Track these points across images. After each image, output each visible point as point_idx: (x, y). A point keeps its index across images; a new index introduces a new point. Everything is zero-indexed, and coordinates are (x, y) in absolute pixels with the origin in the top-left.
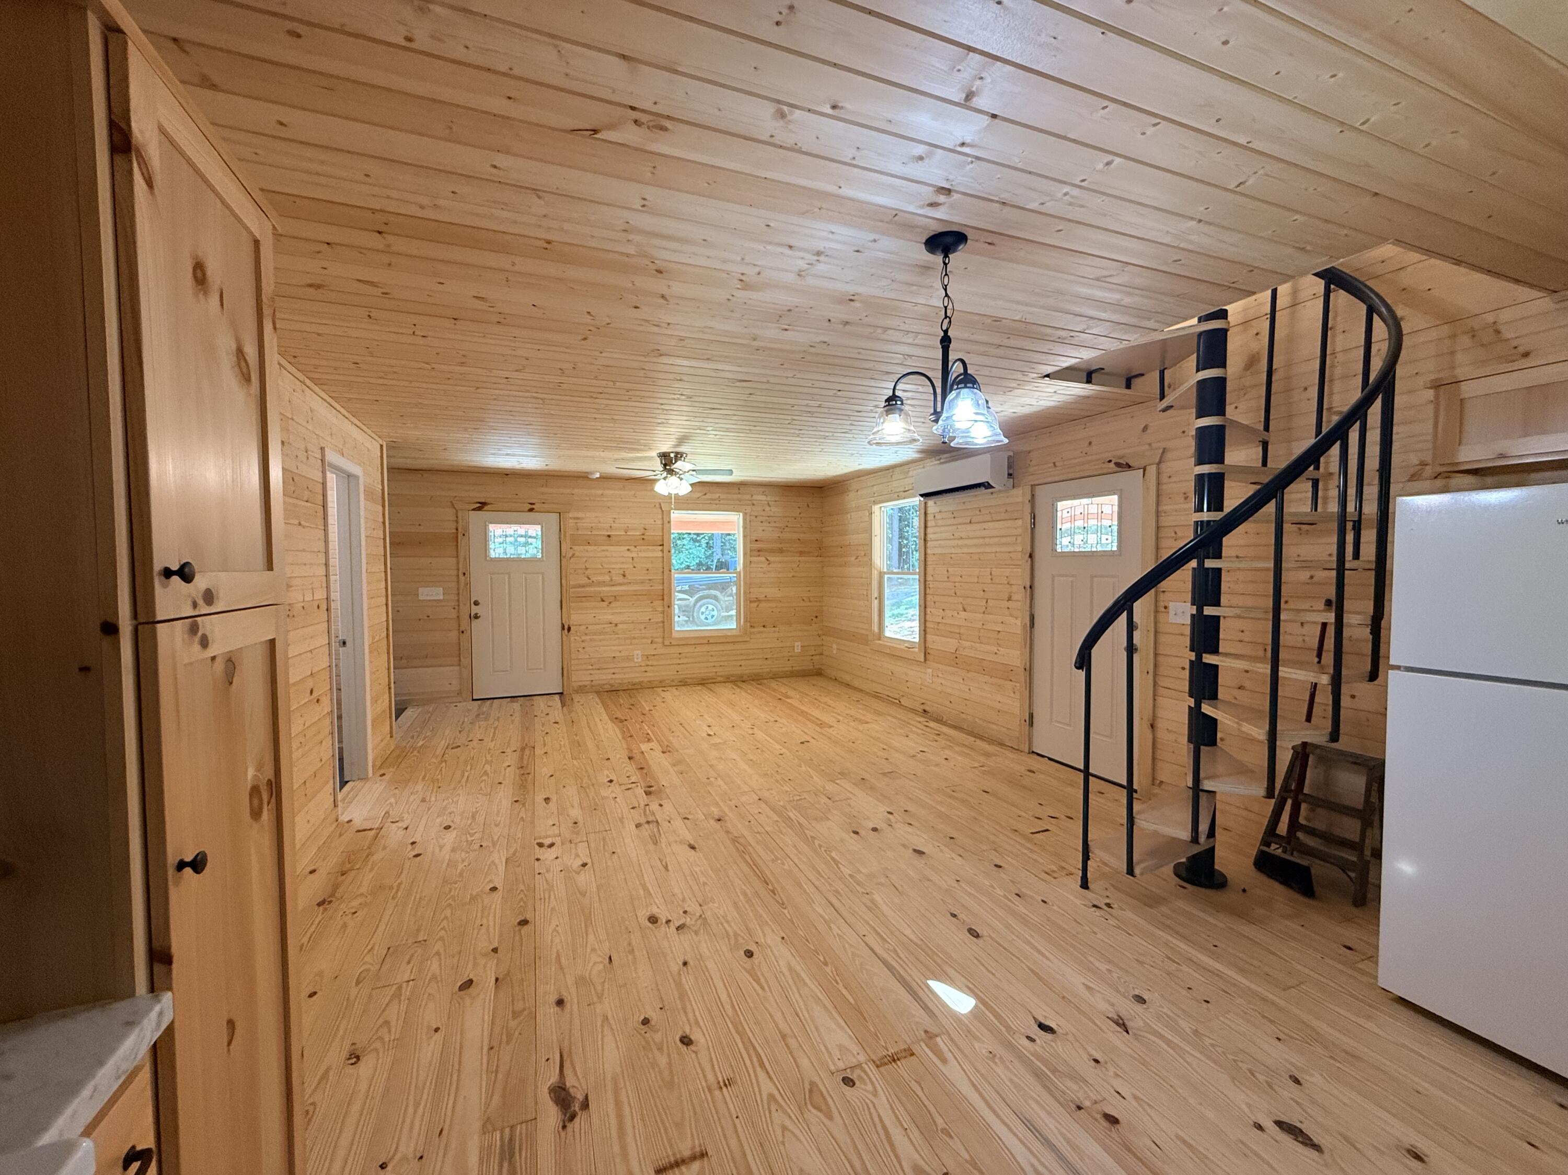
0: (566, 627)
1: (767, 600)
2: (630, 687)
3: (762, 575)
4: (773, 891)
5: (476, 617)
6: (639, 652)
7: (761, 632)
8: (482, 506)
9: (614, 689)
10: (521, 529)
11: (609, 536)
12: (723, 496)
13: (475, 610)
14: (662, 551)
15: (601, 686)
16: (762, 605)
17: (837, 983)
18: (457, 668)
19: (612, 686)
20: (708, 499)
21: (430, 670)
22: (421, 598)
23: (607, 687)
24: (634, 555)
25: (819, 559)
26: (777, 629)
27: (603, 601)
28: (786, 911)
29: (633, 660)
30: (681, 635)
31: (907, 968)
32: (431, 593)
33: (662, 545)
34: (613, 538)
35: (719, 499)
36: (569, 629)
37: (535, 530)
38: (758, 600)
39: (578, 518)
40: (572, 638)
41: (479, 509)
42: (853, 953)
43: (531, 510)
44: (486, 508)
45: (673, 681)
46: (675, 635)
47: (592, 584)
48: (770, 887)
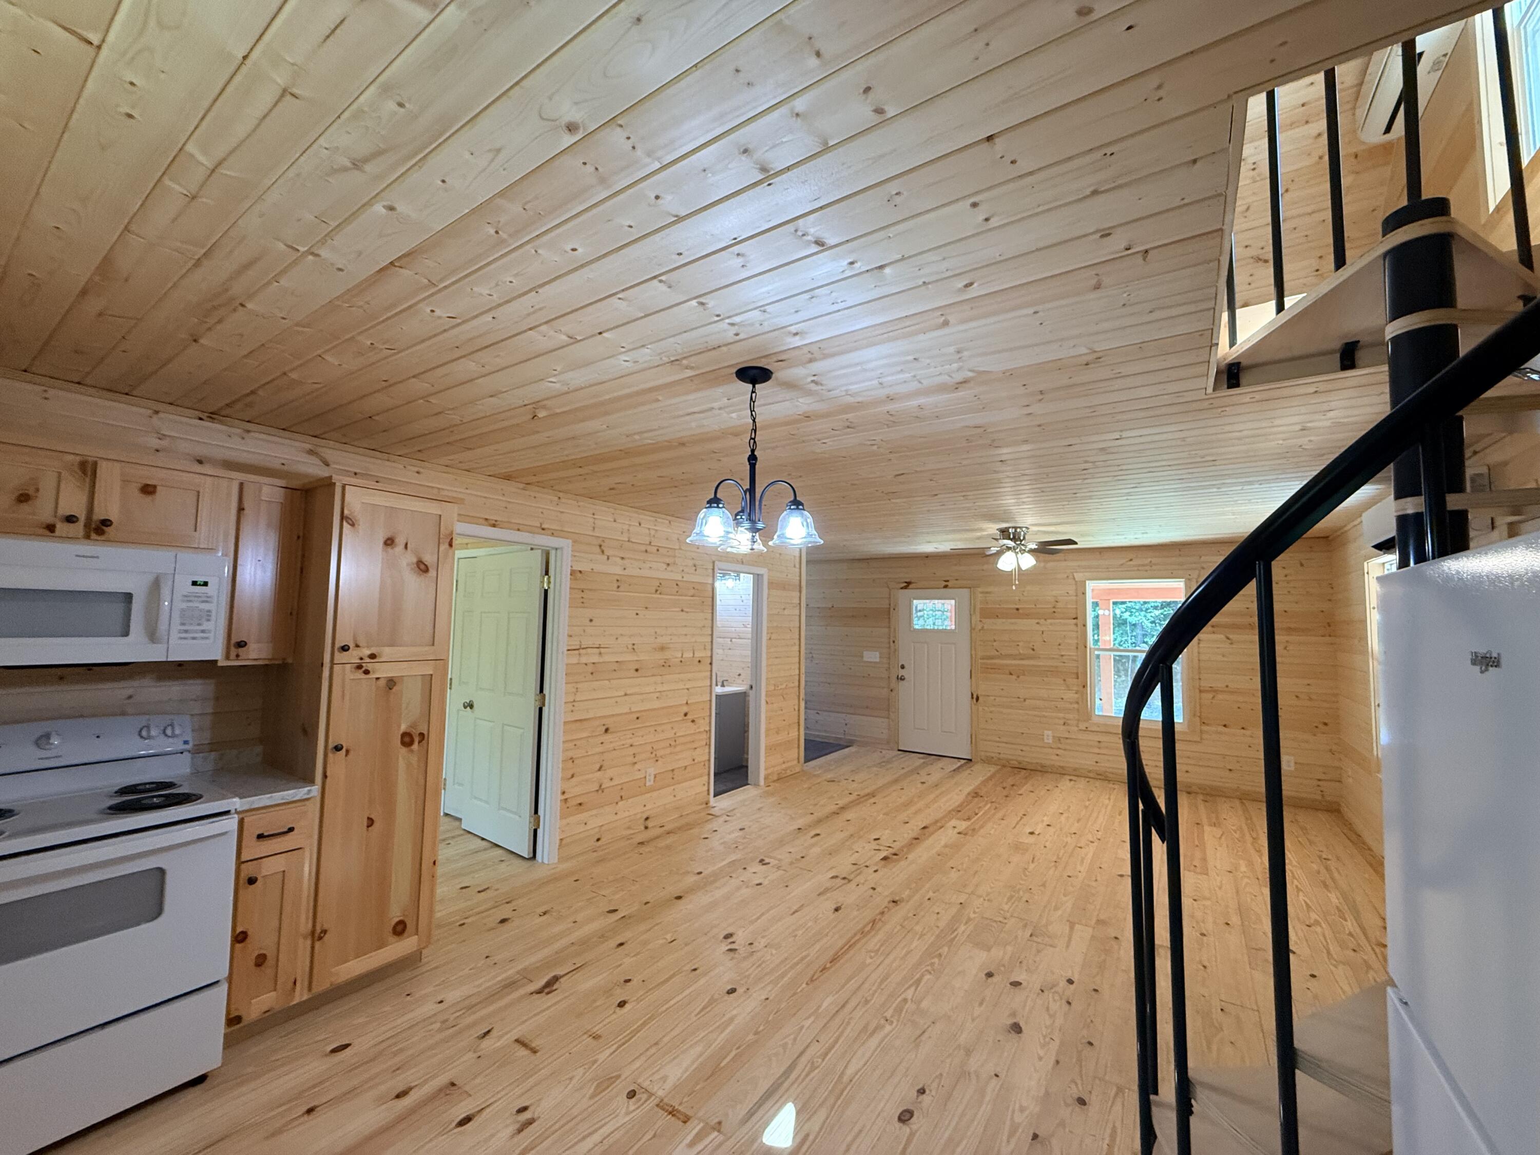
0: (975, 696)
1: (1227, 690)
2: (1039, 768)
3: (1220, 658)
4: (824, 969)
5: (902, 679)
6: (1050, 733)
7: (1220, 733)
8: (908, 585)
9: (1020, 766)
10: (938, 603)
11: (1018, 609)
12: (1154, 560)
13: (902, 672)
14: (1076, 625)
15: (1008, 761)
16: (1220, 696)
17: (738, 1048)
18: (886, 720)
19: (1020, 763)
20: (1134, 566)
21: (869, 718)
22: (865, 659)
23: (1016, 764)
24: (1044, 628)
25: (1327, 639)
26: (1248, 733)
27: (1011, 674)
28: (804, 985)
29: (1043, 739)
30: (1102, 721)
31: (796, 1085)
32: (871, 656)
33: (1076, 618)
34: (1021, 611)
35: (1151, 564)
36: (977, 699)
37: (950, 604)
38: (1214, 691)
39: (987, 593)
40: (981, 709)
41: (905, 588)
42: (786, 1044)
43: (946, 587)
44: (911, 586)
45: (1090, 771)
46: (1095, 720)
47: (1001, 657)
48: (828, 965)
